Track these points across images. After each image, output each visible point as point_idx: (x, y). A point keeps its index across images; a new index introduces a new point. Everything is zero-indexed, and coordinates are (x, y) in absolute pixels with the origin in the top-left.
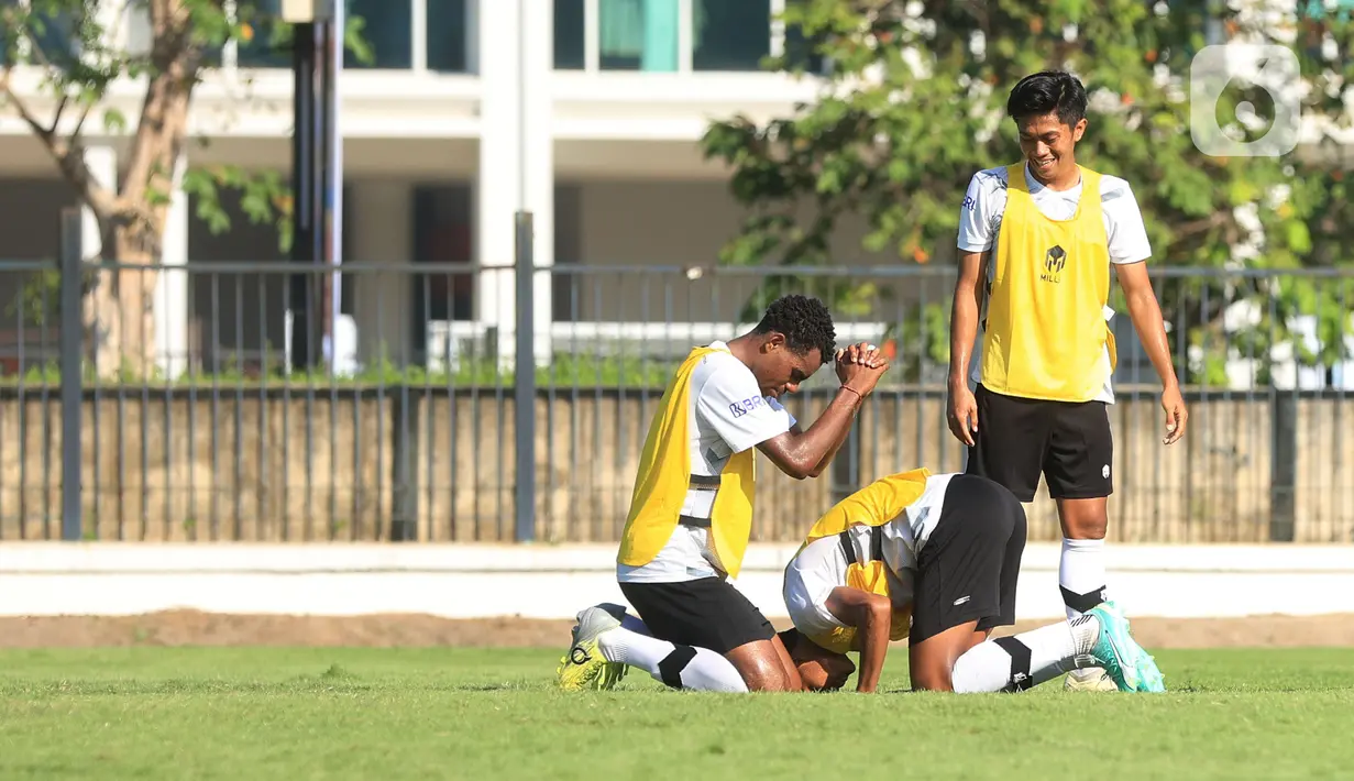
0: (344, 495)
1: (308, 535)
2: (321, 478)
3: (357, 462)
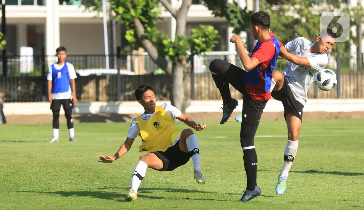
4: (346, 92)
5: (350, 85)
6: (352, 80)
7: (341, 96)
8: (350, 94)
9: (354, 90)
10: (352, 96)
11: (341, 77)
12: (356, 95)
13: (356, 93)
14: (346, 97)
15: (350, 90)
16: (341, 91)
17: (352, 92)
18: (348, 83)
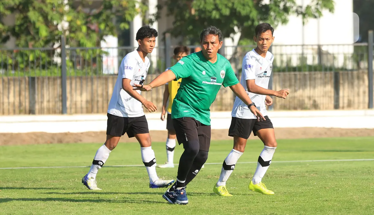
0: (17, 103)
1: (9, 113)
2: (12, 99)
3: (20, 95)
4: (76, 104)
5: (81, 94)
6: (84, 86)
7: (68, 110)
8: (82, 108)
9: (87, 102)
10: (85, 110)
11: (68, 83)
12: (90, 109)
13: (89, 106)
14: (76, 112)
15: (82, 101)
16: (68, 103)
17: (84, 105)
18: (78, 92)
